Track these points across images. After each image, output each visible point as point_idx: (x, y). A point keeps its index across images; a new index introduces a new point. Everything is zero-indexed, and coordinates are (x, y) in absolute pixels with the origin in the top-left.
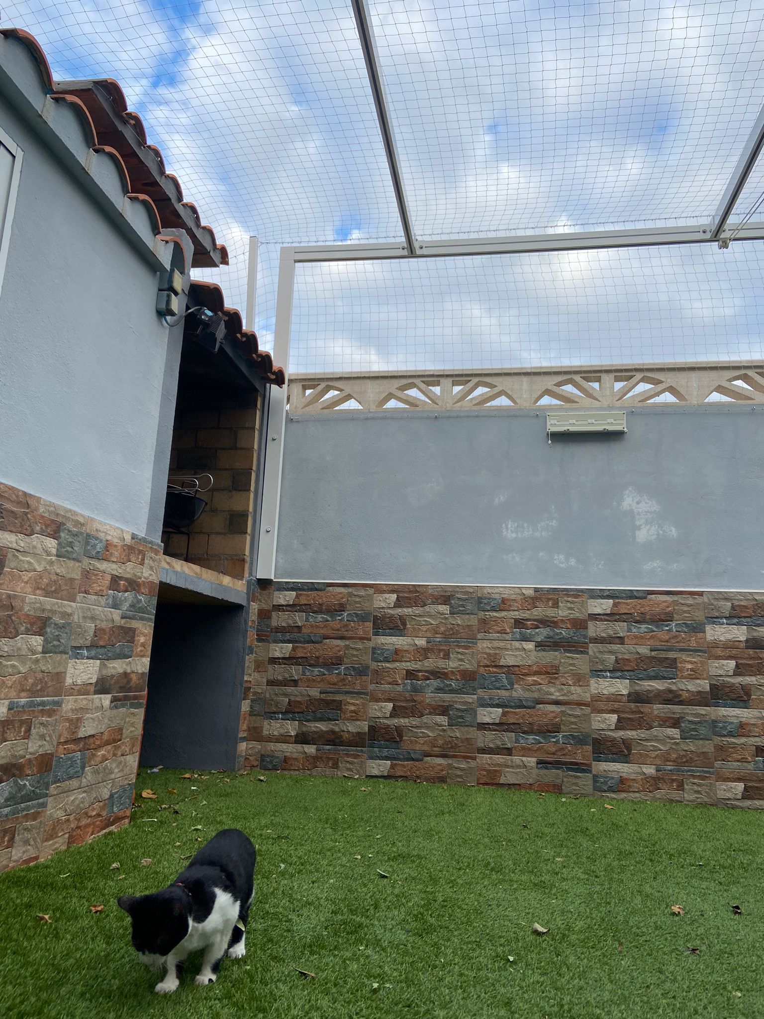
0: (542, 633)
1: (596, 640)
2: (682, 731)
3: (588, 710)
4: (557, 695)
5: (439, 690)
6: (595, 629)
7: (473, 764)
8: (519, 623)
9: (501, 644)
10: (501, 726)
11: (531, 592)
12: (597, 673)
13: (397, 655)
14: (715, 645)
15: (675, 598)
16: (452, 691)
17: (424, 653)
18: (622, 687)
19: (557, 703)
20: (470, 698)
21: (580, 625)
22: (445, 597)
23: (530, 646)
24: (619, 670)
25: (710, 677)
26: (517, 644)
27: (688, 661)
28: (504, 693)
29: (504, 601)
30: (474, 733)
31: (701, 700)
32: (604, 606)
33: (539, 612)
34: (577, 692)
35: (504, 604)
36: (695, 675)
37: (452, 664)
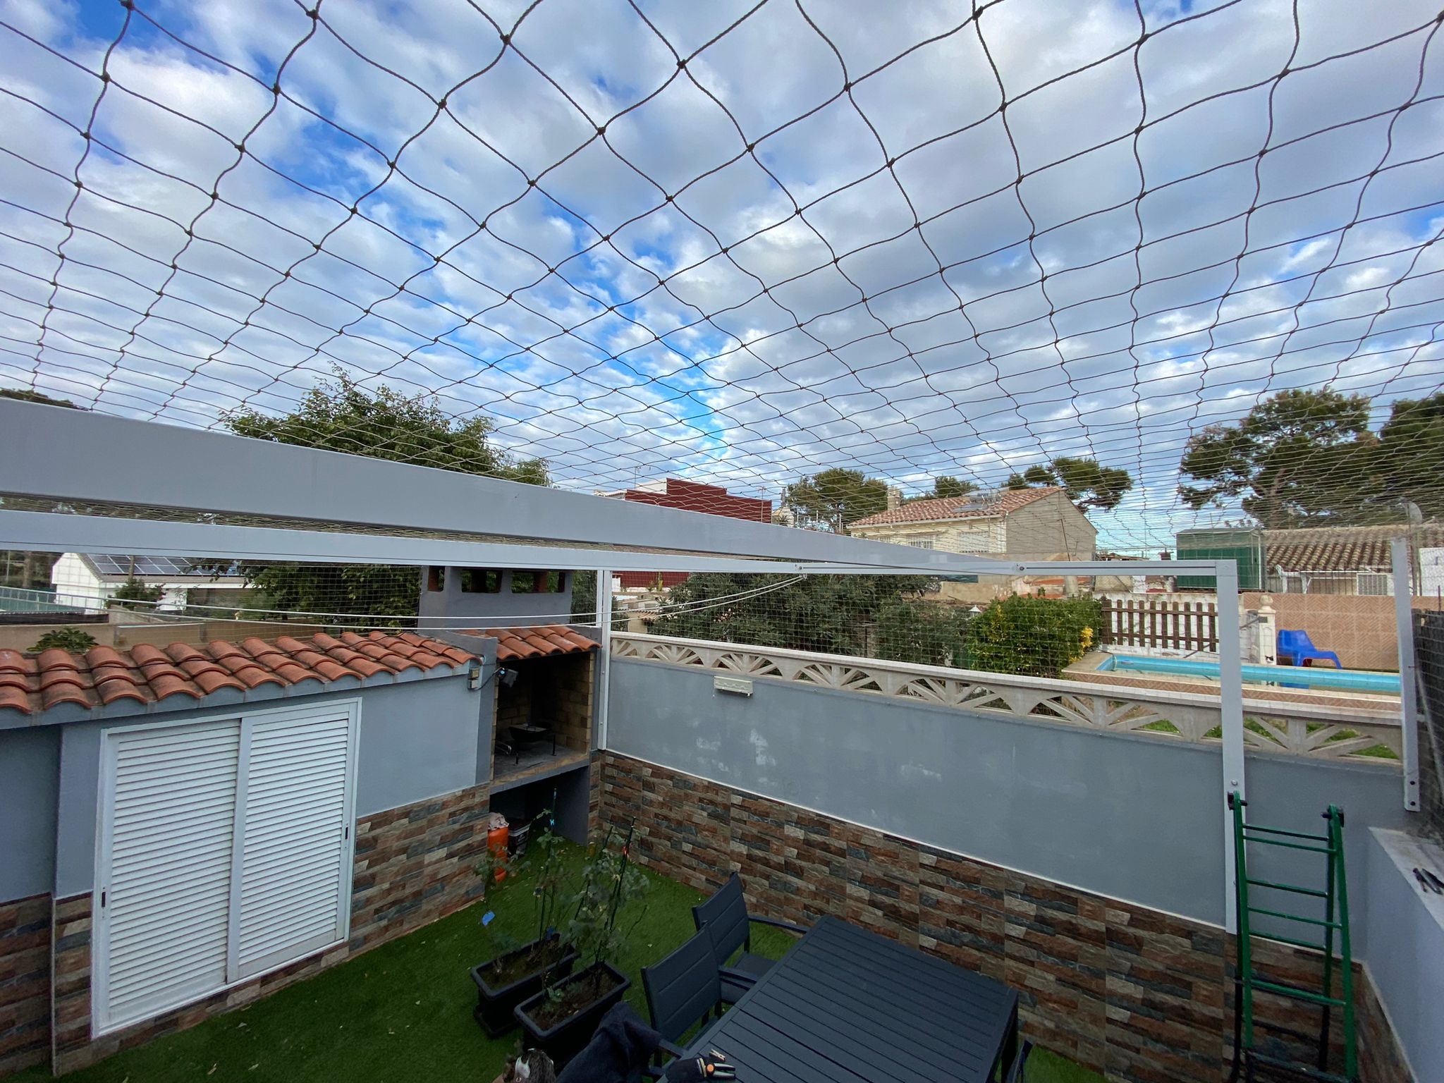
0: (711, 808)
1: (733, 819)
2: (770, 884)
3: (728, 858)
4: (715, 846)
5: (667, 827)
6: (734, 812)
7: (680, 871)
8: (701, 800)
9: (693, 810)
10: (691, 854)
11: (706, 783)
12: (733, 838)
13: (651, 803)
14: (788, 837)
15: (772, 804)
16: (672, 830)
17: (662, 805)
18: (743, 849)
19: (715, 849)
20: (680, 836)
21: (727, 808)
22: (671, 776)
23: (705, 814)
24: (743, 839)
25: (786, 857)
26: (700, 811)
27: (775, 844)
28: (694, 838)
29: (695, 785)
30: (680, 854)
31: (779, 867)
32: (737, 800)
33: (710, 795)
34: (724, 846)
35: (694, 787)
36: (778, 853)
37: (672, 815)
